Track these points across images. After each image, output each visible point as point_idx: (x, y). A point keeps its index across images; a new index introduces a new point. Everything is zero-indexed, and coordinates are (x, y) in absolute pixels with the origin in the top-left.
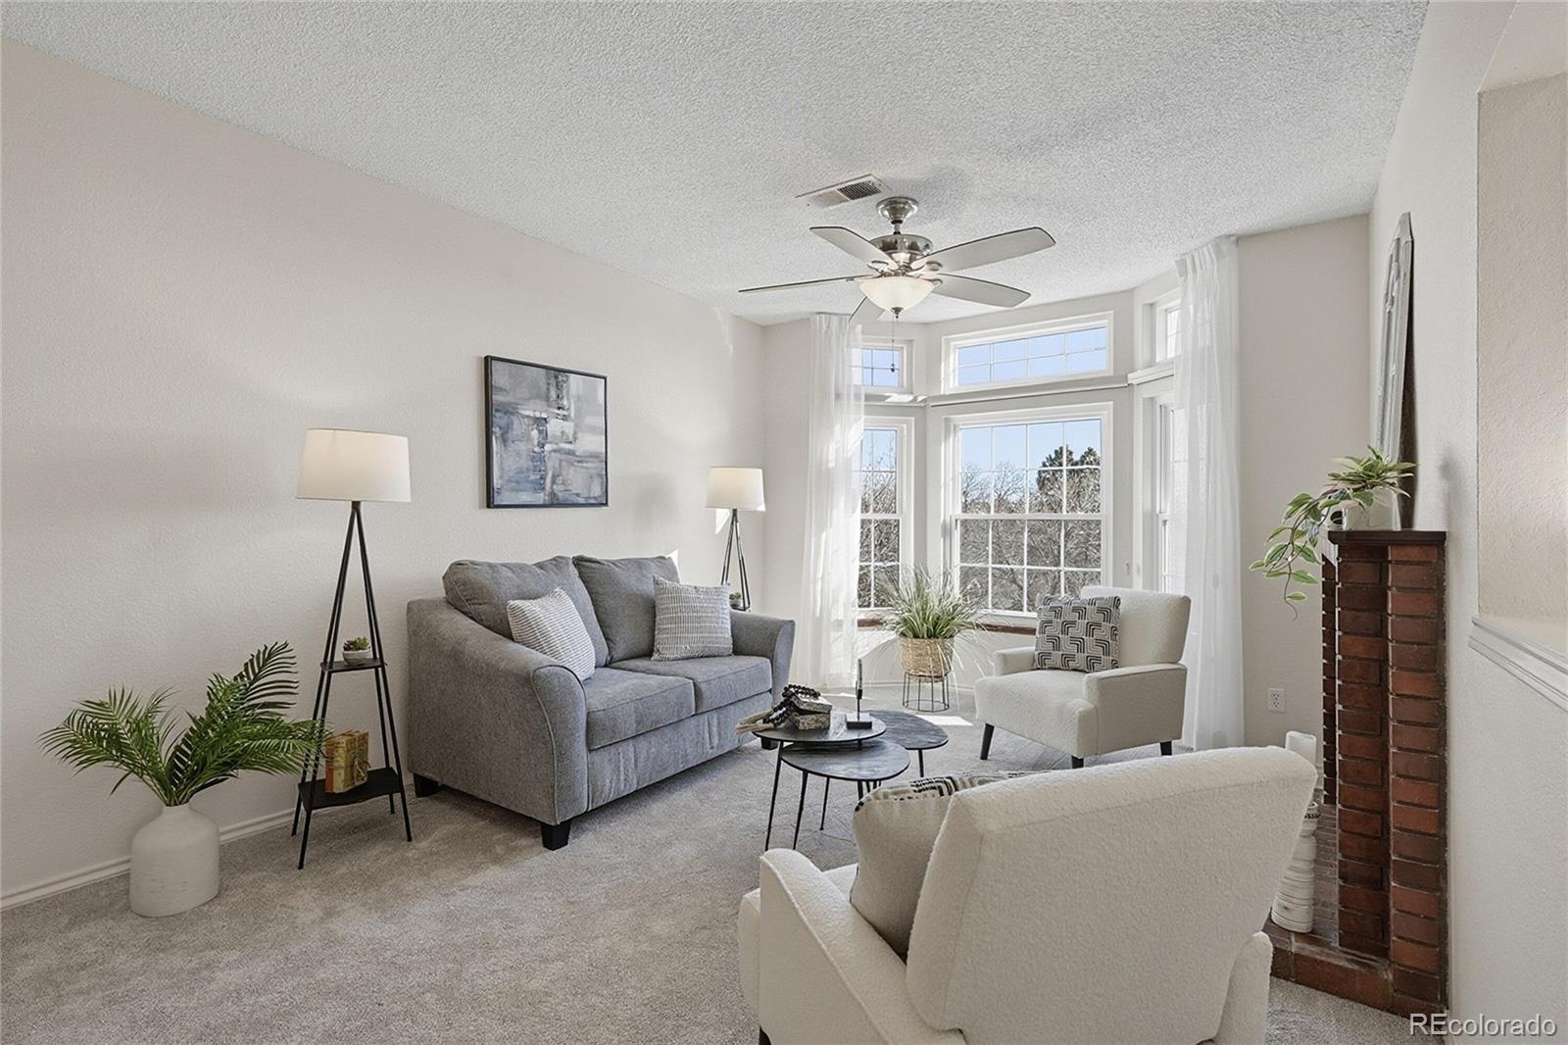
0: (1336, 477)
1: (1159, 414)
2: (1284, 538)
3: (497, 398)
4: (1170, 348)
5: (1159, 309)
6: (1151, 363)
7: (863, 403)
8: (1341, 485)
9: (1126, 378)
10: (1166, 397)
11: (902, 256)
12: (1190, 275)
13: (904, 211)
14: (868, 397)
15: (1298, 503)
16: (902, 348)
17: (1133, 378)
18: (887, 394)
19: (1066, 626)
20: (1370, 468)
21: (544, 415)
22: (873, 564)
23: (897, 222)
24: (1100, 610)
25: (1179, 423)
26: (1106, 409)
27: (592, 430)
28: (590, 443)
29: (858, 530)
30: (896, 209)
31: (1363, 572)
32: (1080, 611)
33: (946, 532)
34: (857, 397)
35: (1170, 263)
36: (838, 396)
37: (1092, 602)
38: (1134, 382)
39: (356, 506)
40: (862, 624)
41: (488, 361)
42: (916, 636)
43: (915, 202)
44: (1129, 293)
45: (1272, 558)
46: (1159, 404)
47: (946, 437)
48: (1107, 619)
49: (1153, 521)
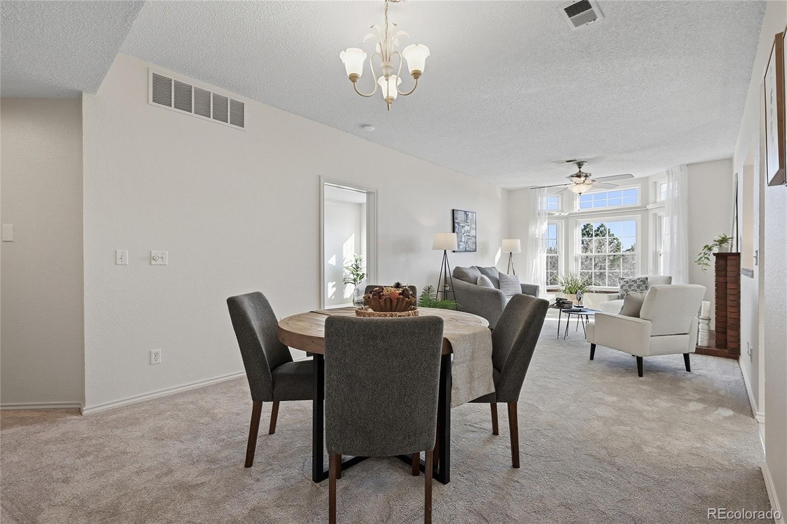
0: (715, 241)
1: (658, 219)
2: (702, 255)
3: (456, 221)
4: (662, 197)
5: (658, 184)
6: (655, 202)
7: (547, 216)
8: (716, 243)
9: (646, 207)
10: (661, 214)
11: (583, 179)
12: (671, 176)
13: (582, 165)
14: (549, 214)
15: (705, 247)
16: (559, 196)
17: (648, 207)
18: (554, 213)
19: (630, 286)
20: (723, 238)
21: (464, 225)
22: (549, 271)
23: (580, 168)
24: (641, 281)
25: (665, 222)
26: (639, 217)
27: (473, 229)
28: (473, 233)
29: (545, 259)
30: (580, 165)
31: (722, 262)
32: (635, 281)
33: (576, 259)
34: (545, 214)
35: (663, 170)
36: (539, 214)
37: (639, 279)
38: (649, 208)
39: (445, 251)
40: (548, 291)
41: (453, 210)
42: (571, 293)
43: (586, 162)
44: (647, 178)
45: (699, 260)
46: (658, 215)
47: (576, 227)
48: (644, 283)
49: (656, 255)
